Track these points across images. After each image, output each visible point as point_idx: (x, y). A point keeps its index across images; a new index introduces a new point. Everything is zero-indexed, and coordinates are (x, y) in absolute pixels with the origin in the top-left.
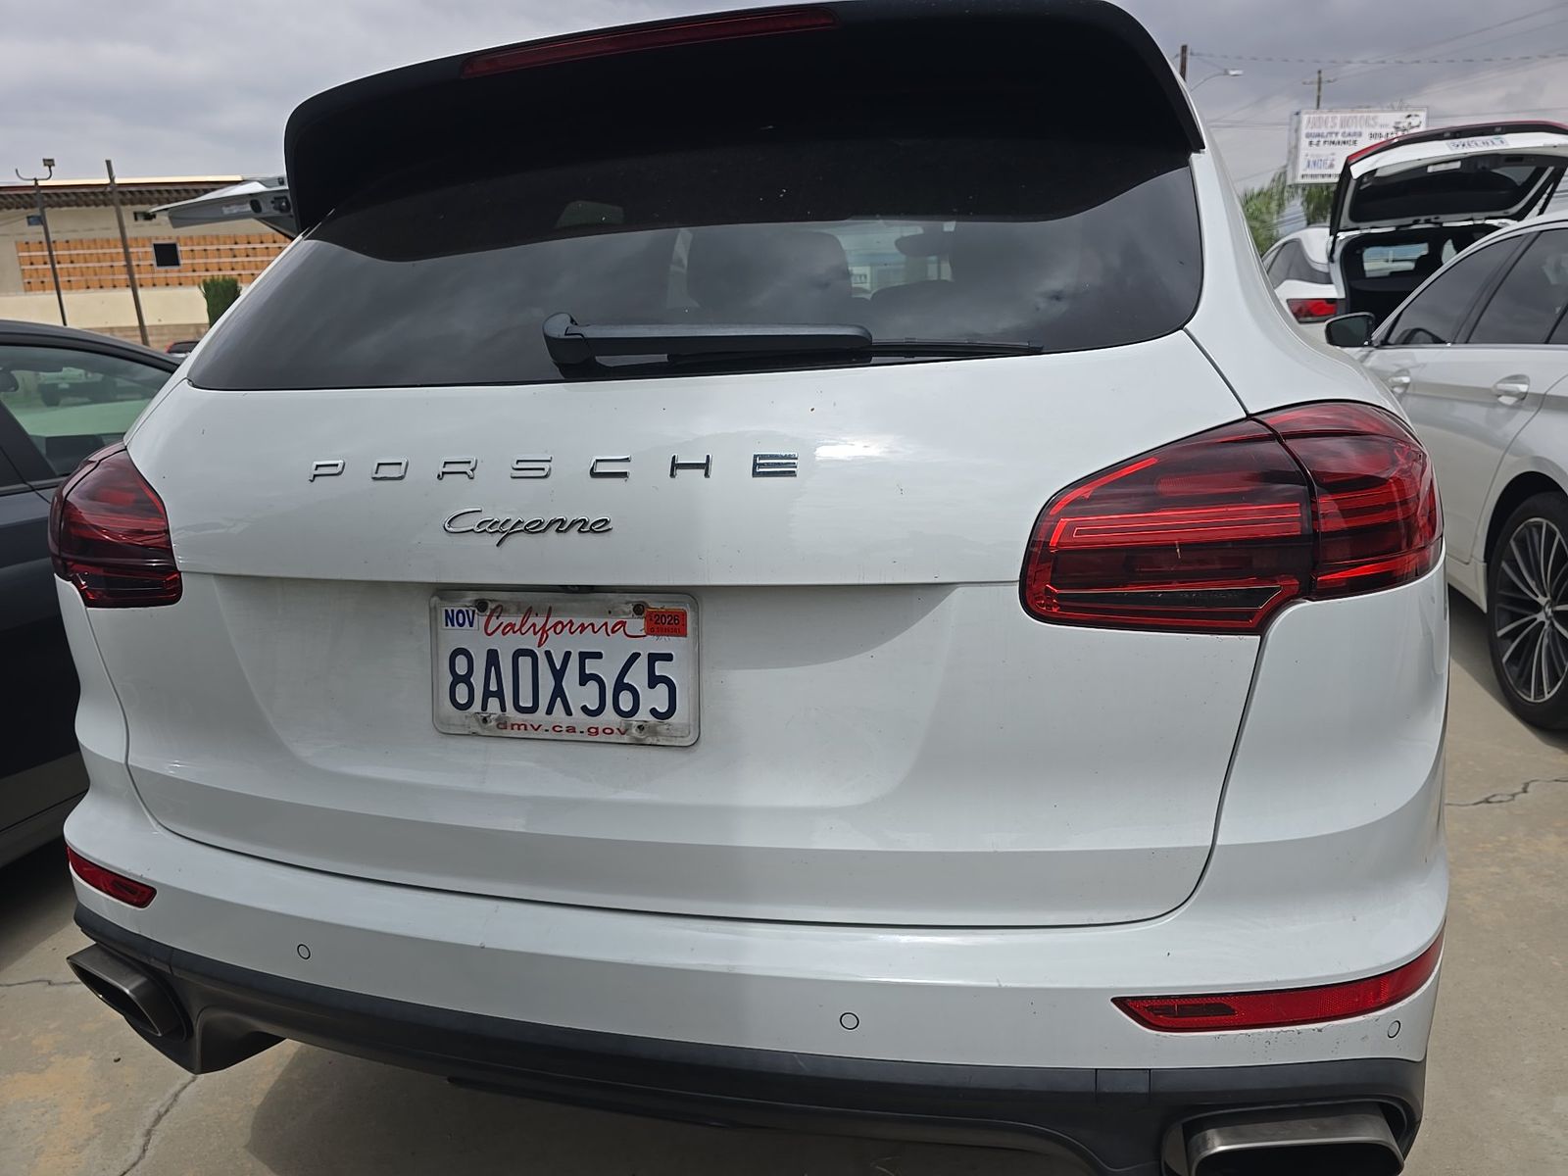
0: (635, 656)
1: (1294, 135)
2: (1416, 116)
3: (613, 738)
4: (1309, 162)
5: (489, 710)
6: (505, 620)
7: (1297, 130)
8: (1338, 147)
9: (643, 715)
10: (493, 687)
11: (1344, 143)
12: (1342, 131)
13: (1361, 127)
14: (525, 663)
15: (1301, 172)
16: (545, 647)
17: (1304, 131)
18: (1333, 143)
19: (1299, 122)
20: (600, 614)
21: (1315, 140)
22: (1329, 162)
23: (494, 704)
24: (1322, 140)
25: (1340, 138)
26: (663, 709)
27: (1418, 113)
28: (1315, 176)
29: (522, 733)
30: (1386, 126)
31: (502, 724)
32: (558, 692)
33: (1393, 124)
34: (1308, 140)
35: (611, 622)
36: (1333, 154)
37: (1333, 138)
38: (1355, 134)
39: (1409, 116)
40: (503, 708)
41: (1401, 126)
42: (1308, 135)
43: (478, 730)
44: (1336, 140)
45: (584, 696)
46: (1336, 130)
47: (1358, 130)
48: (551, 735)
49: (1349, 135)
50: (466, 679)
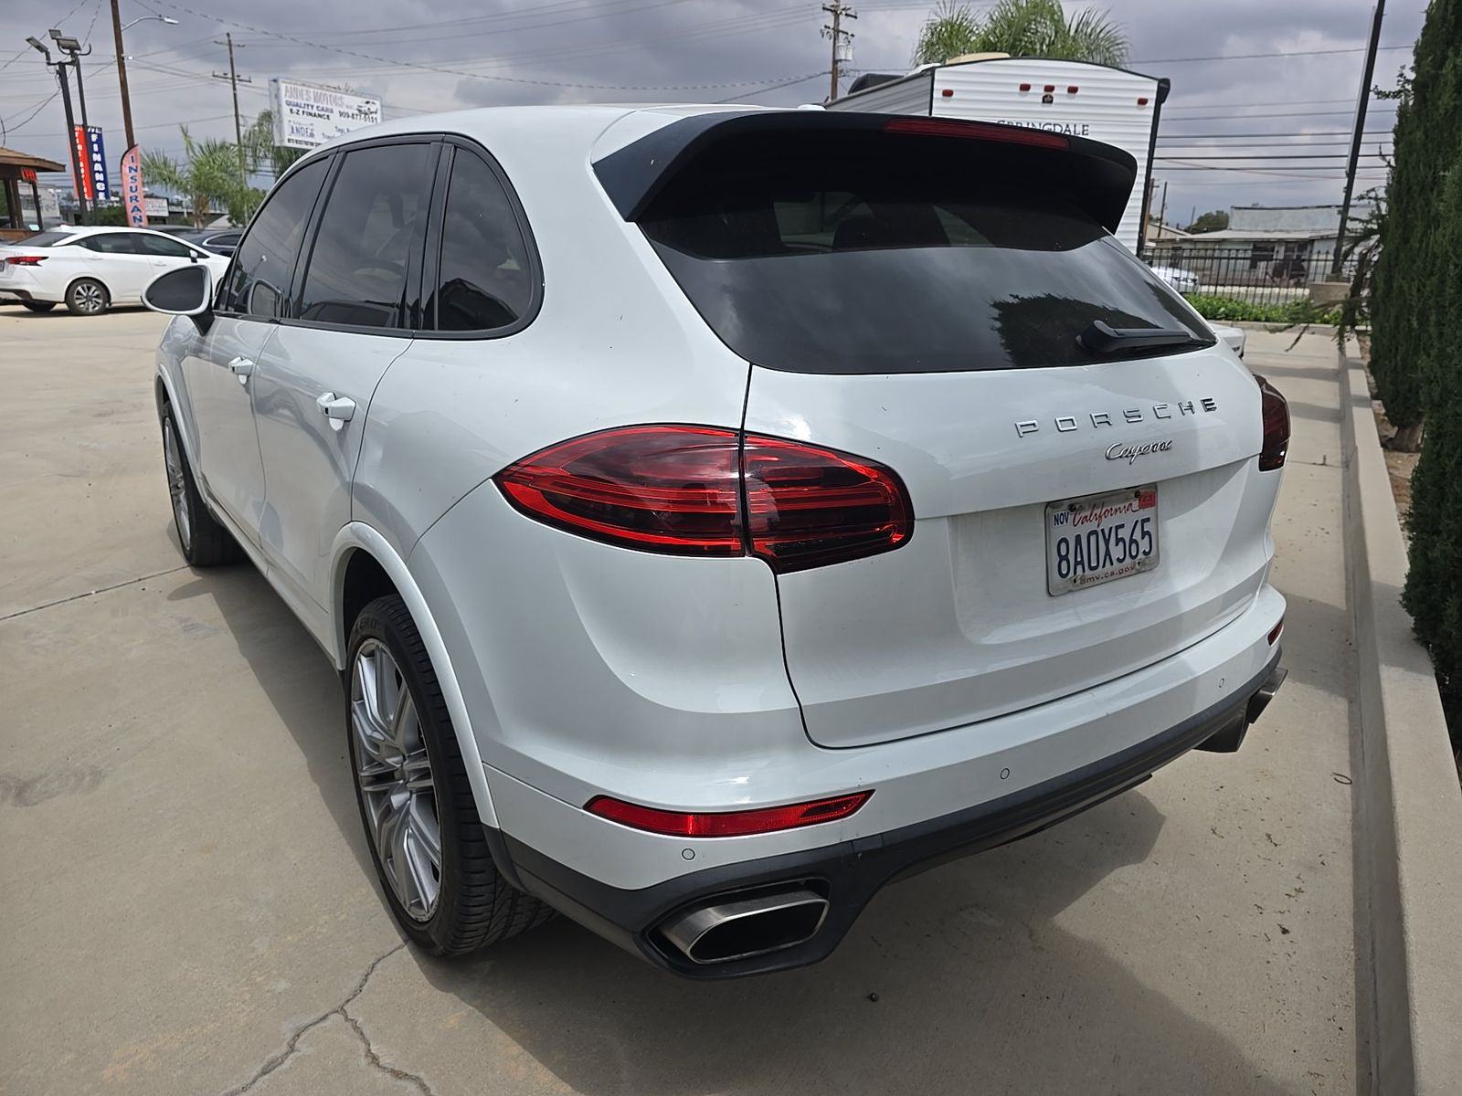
0: (1137, 522)
1: (275, 101)
2: (373, 103)
3: (1128, 573)
4: (293, 129)
5: (1078, 574)
6: (1083, 515)
7: (277, 96)
8: (314, 118)
9: (1141, 556)
10: (1079, 559)
11: (320, 116)
12: (316, 105)
13: (331, 104)
14: (1093, 538)
15: (287, 137)
16: (1101, 528)
17: (284, 99)
18: (310, 114)
19: (278, 89)
20: (1123, 502)
21: (295, 109)
22: (309, 131)
23: (1079, 568)
24: (301, 110)
25: (315, 111)
26: (1147, 550)
27: (375, 102)
28: (300, 142)
29: (1092, 583)
30: (351, 107)
31: (1083, 580)
32: (1108, 553)
33: (356, 107)
34: (289, 108)
35: (1127, 505)
36: (312, 124)
37: (310, 111)
38: (327, 110)
39: (368, 102)
40: (1084, 571)
41: (362, 109)
42: (288, 104)
43: (1071, 588)
44: (313, 112)
45: (1117, 552)
46: (312, 103)
47: (329, 107)
48: (1105, 580)
49: (323, 109)
50: (1066, 558)
